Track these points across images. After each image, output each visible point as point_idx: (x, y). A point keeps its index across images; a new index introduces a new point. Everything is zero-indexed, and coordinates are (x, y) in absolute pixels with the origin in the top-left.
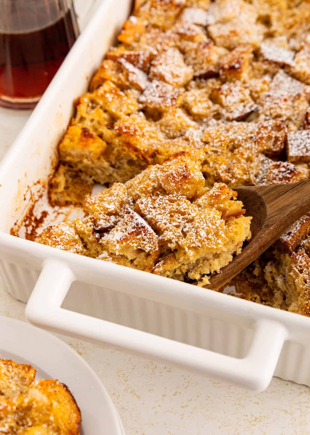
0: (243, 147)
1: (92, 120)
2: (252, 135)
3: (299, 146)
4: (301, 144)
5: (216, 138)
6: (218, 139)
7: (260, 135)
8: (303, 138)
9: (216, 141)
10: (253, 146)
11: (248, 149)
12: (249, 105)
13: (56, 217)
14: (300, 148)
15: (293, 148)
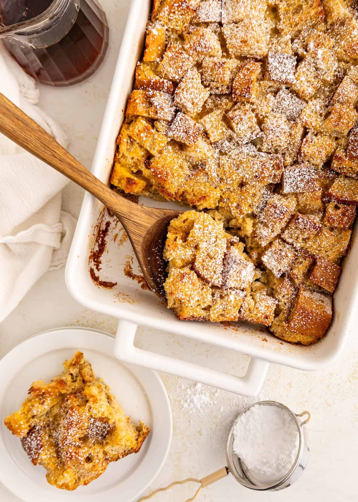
0: (249, 185)
1: (133, 158)
2: (257, 174)
3: (292, 184)
4: (293, 182)
5: (229, 178)
6: (231, 179)
7: (263, 175)
8: (295, 175)
9: (229, 179)
10: (257, 184)
11: (253, 186)
12: (255, 132)
13: (116, 225)
14: (292, 185)
15: (287, 186)
